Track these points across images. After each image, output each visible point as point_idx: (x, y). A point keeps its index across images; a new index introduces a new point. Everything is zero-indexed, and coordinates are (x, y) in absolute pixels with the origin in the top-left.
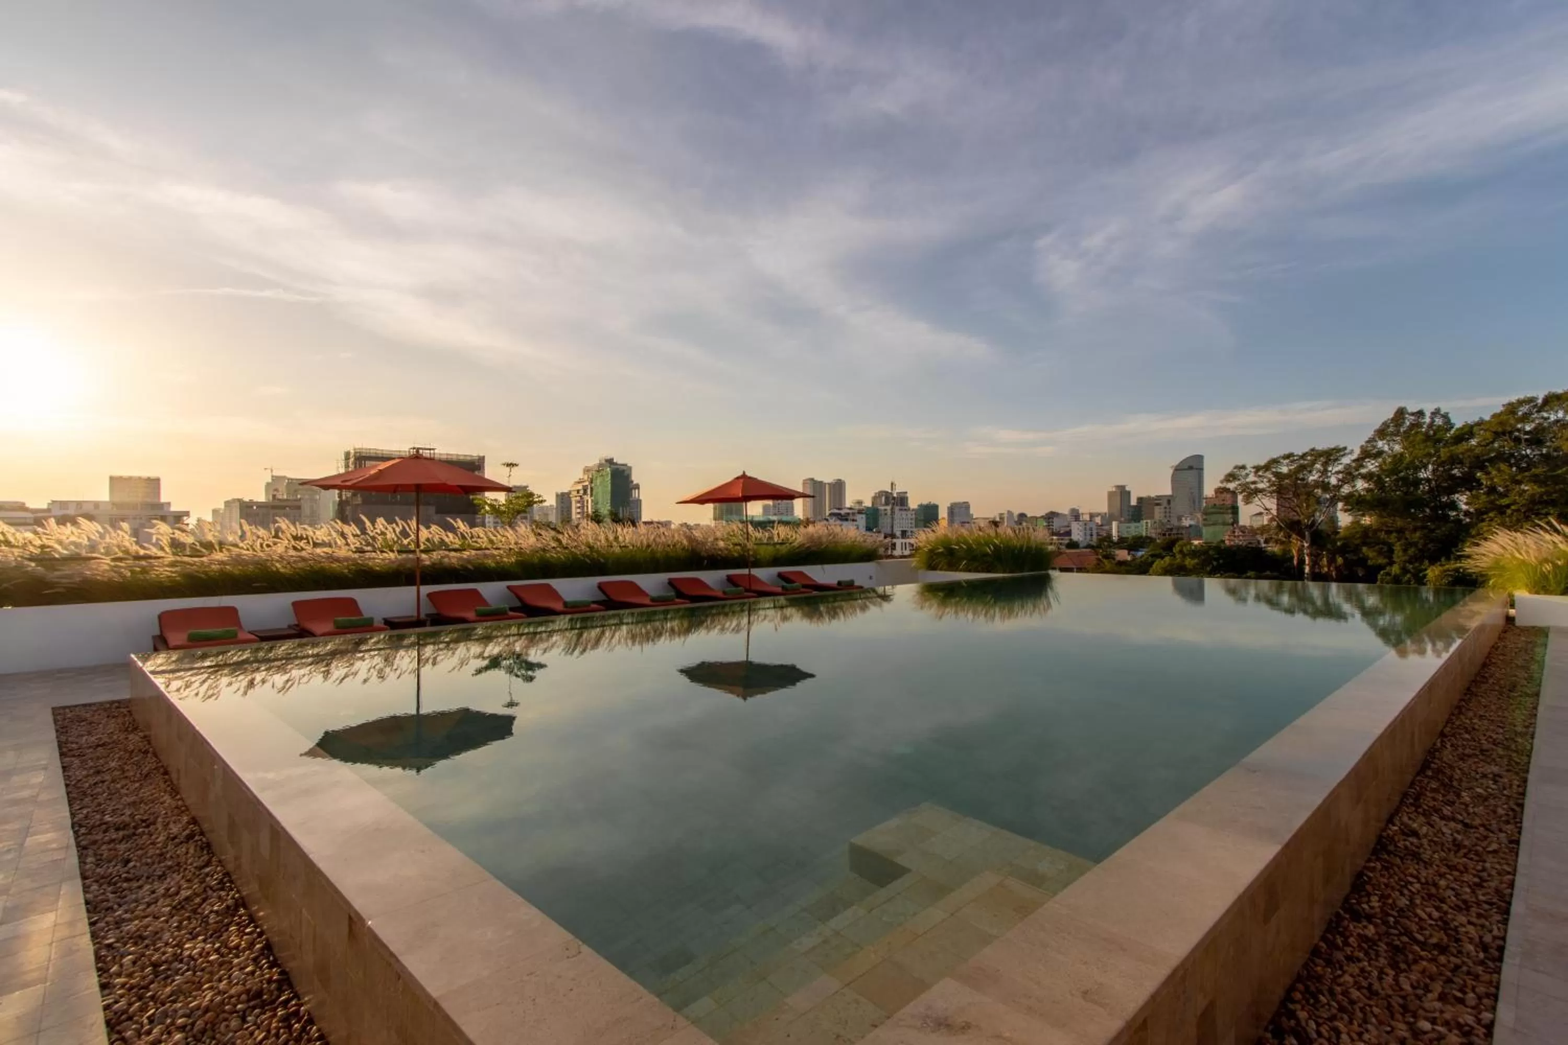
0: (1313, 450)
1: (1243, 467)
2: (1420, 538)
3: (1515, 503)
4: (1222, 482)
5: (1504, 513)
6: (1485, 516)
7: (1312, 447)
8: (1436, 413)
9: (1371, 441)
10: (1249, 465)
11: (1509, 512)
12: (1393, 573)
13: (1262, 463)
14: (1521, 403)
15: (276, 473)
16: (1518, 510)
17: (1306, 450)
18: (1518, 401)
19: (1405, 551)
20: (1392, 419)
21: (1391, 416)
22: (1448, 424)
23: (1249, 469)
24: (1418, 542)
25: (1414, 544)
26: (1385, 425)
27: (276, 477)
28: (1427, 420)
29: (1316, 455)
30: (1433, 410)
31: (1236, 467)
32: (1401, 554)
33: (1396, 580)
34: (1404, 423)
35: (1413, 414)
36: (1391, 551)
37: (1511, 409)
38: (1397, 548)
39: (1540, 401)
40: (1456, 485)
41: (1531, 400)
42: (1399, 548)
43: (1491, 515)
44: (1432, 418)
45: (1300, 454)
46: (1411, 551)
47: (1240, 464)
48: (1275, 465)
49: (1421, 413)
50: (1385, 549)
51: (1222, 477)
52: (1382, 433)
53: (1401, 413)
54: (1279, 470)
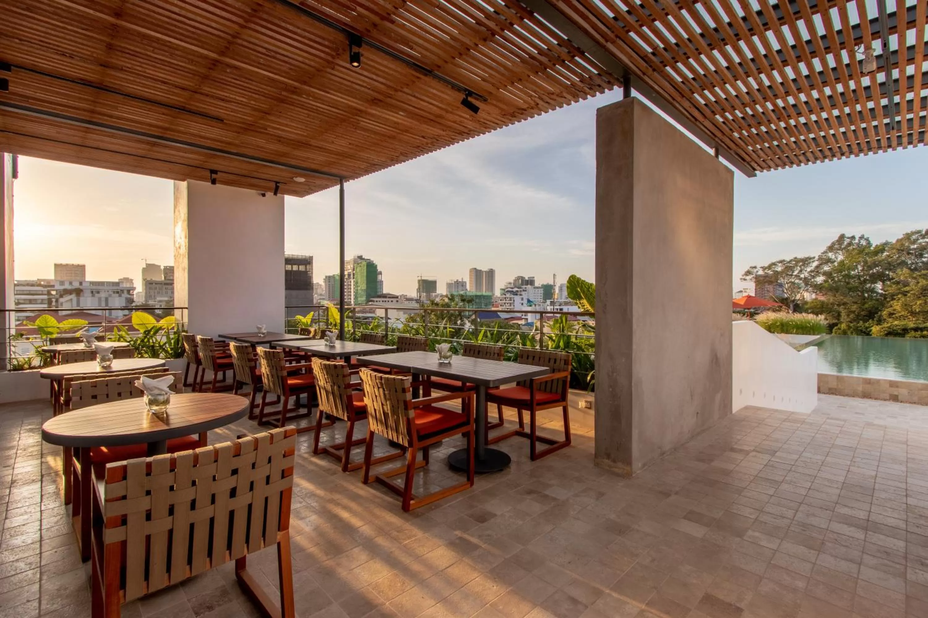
0: (796, 258)
1: (755, 267)
2: (857, 308)
3: (912, 290)
4: (743, 276)
5: (906, 295)
6: (895, 297)
7: (794, 257)
8: (862, 237)
9: (825, 252)
10: (758, 266)
11: (909, 295)
12: (842, 329)
13: (766, 265)
14: (913, 233)
15: (149, 262)
16: (914, 294)
17: (792, 258)
18: (912, 232)
19: (848, 315)
20: (837, 241)
21: (837, 238)
22: (869, 244)
23: (758, 268)
24: (855, 311)
25: (854, 312)
26: (833, 244)
27: (149, 264)
28: (857, 241)
29: (797, 261)
30: (860, 236)
31: (751, 267)
32: (846, 317)
33: (845, 333)
34: (843, 243)
35: (848, 238)
36: (839, 315)
37: (908, 236)
38: (843, 314)
39: (924, 232)
40: (875, 278)
41: (919, 232)
42: (844, 314)
43: (899, 296)
44: (859, 241)
45: (788, 260)
46: (852, 316)
47: (753, 265)
48: (773, 266)
49: (853, 238)
50: (836, 315)
51: (743, 273)
52: (831, 248)
53: (842, 237)
54: (776, 269)
